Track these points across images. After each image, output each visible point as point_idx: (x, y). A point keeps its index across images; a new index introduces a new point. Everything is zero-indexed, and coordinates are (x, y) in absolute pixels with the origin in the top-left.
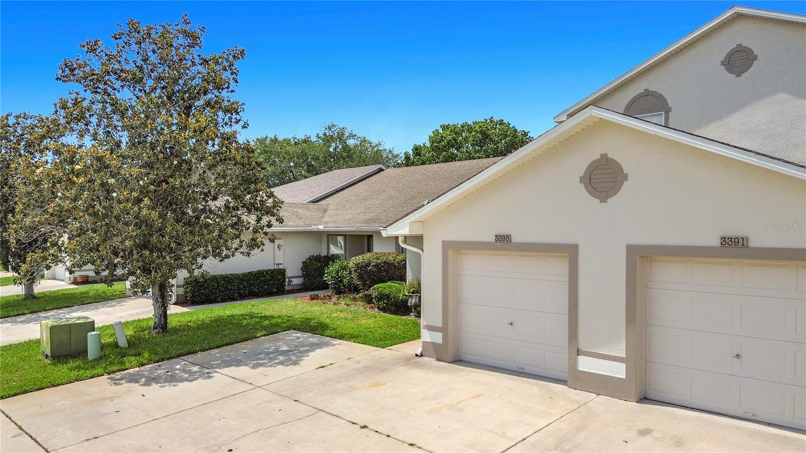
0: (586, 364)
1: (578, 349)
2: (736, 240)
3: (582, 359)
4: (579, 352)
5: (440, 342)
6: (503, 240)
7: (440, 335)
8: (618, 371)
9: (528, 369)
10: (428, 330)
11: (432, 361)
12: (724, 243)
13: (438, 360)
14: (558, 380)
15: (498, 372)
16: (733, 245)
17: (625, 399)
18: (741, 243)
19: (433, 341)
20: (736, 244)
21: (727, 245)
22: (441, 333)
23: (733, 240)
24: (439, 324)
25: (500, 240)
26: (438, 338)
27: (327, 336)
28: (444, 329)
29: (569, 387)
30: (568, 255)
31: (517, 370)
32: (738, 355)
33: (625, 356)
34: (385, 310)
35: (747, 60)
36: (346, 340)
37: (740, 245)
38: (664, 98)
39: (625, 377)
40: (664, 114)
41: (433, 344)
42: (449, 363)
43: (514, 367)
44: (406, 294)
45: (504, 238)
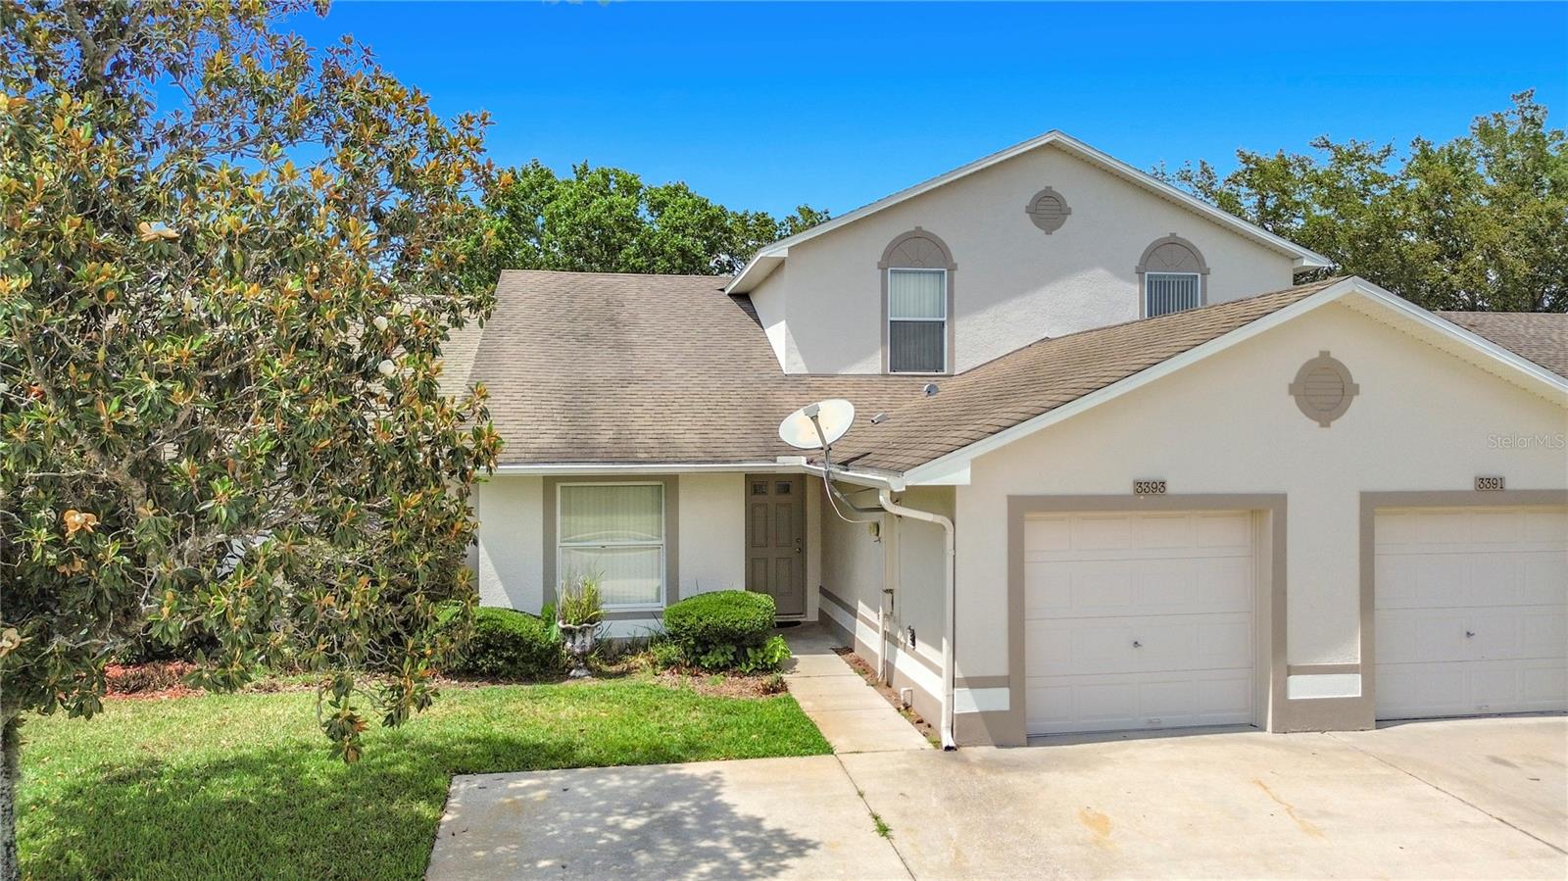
0: (1301, 688)
1: (1288, 666)
2: (1495, 481)
3: (1295, 681)
4: (1291, 671)
5: (1006, 707)
6: (1150, 491)
7: (1006, 692)
8: (1351, 687)
9: (1167, 721)
10: (970, 687)
11: (988, 751)
12: (1481, 485)
13: (999, 746)
14: (1223, 726)
15: (1125, 738)
16: (1491, 488)
17: (1361, 728)
18: (1499, 485)
19: (984, 709)
20: (1495, 486)
21: (1485, 488)
22: (1008, 688)
23: (1491, 482)
24: (1000, 671)
25: (1147, 490)
26: (999, 699)
27: (617, 765)
28: (1015, 679)
29: (1274, 732)
30: (1271, 511)
31: (1149, 727)
32: (1468, 633)
33: (1359, 662)
34: (494, 676)
35: (1058, 212)
36: (697, 761)
37: (1498, 488)
38: (946, 247)
39: (1360, 695)
40: (946, 273)
41: (986, 716)
42: (1028, 746)
43: (1141, 723)
44: (571, 625)
45: (1154, 486)
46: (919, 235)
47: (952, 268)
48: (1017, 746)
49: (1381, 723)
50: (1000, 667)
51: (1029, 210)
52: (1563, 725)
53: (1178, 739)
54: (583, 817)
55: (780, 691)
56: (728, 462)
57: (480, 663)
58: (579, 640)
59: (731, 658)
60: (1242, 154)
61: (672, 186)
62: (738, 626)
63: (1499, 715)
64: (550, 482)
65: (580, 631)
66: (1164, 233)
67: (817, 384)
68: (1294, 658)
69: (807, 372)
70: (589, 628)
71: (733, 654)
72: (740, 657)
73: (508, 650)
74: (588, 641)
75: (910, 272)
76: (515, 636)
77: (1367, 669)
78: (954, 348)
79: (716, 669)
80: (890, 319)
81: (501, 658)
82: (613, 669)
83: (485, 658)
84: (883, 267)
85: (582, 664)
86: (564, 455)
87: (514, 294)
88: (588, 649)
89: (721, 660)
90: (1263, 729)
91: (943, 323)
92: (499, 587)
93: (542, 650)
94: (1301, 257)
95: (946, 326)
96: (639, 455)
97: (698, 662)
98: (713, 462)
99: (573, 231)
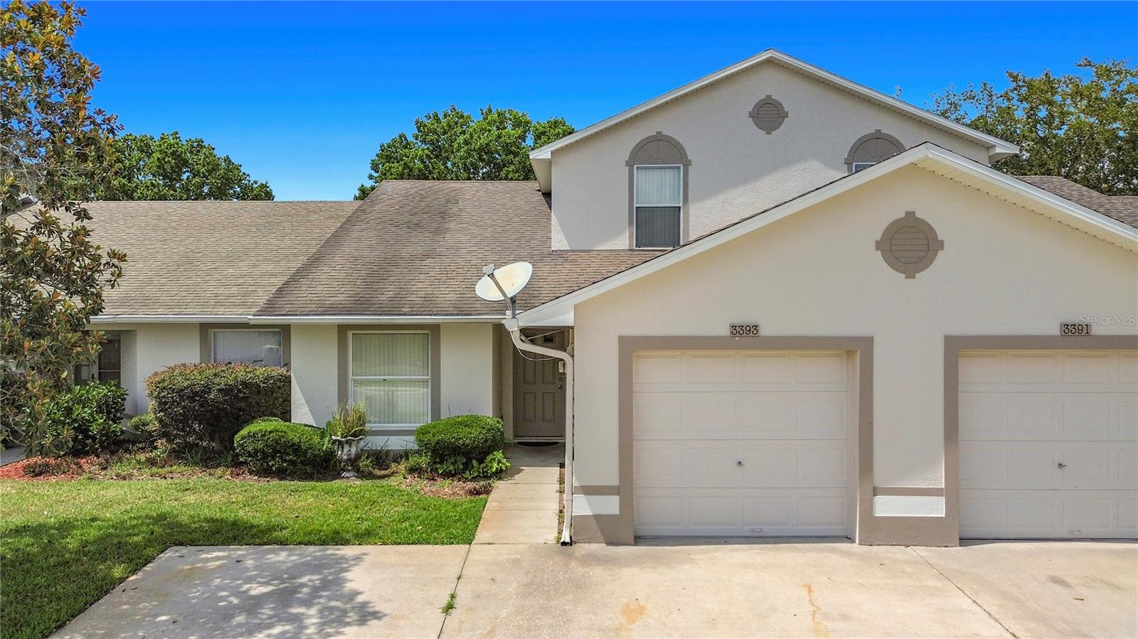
0: (886, 507)
1: (874, 487)
2: (1080, 328)
3: (879, 500)
4: (876, 491)
5: (616, 511)
6: (745, 334)
7: (616, 499)
8: (936, 508)
9: (769, 530)
10: (585, 494)
11: (599, 548)
12: (1067, 331)
13: (608, 544)
14: (820, 537)
15: (726, 543)
16: (1077, 333)
17: (945, 545)
18: (1085, 331)
19: (597, 512)
20: (1080, 332)
21: (1070, 334)
22: (618, 496)
23: (1076, 328)
24: (613, 479)
25: (741, 332)
26: (611, 505)
27: (296, 545)
28: (625, 489)
29: (860, 544)
30: (858, 353)
31: (752, 534)
32: (1060, 465)
33: (943, 487)
34: (281, 474)
35: (777, 116)
36: (360, 544)
37: (1084, 333)
38: (682, 147)
39: (944, 516)
40: (682, 168)
41: (598, 518)
42: (634, 545)
43: (745, 531)
44: (339, 438)
45: (748, 328)
46: (659, 138)
47: (687, 164)
48: (622, 545)
49: (965, 541)
50: (611, 477)
51: (751, 115)
52: (1134, 551)
53: (771, 546)
54: (229, 583)
55: (482, 494)
56: (470, 315)
57: (270, 464)
58: (346, 450)
59: (461, 467)
60: (1010, 75)
61: (552, 120)
62: (461, 442)
63: (1093, 540)
64: (343, 329)
65: (347, 442)
66: (871, 130)
67: (573, 257)
68: (880, 480)
69: (569, 249)
70: (353, 440)
71: (463, 464)
72: (467, 466)
73: (290, 455)
74: (354, 450)
75: (653, 168)
76: (294, 444)
77: (953, 493)
78: (688, 229)
79: (446, 475)
80: (636, 205)
81: (285, 461)
82: (383, 472)
83: (274, 460)
84: (630, 164)
85: (350, 468)
86: (347, 309)
87: (382, 197)
88: (353, 456)
89: (451, 468)
90: (853, 541)
91: (680, 207)
92: (306, 409)
93: (316, 456)
94: (994, 146)
95: (681, 209)
96: (404, 309)
97: (434, 470)
98: (457, 315)
99: (469, 153)
